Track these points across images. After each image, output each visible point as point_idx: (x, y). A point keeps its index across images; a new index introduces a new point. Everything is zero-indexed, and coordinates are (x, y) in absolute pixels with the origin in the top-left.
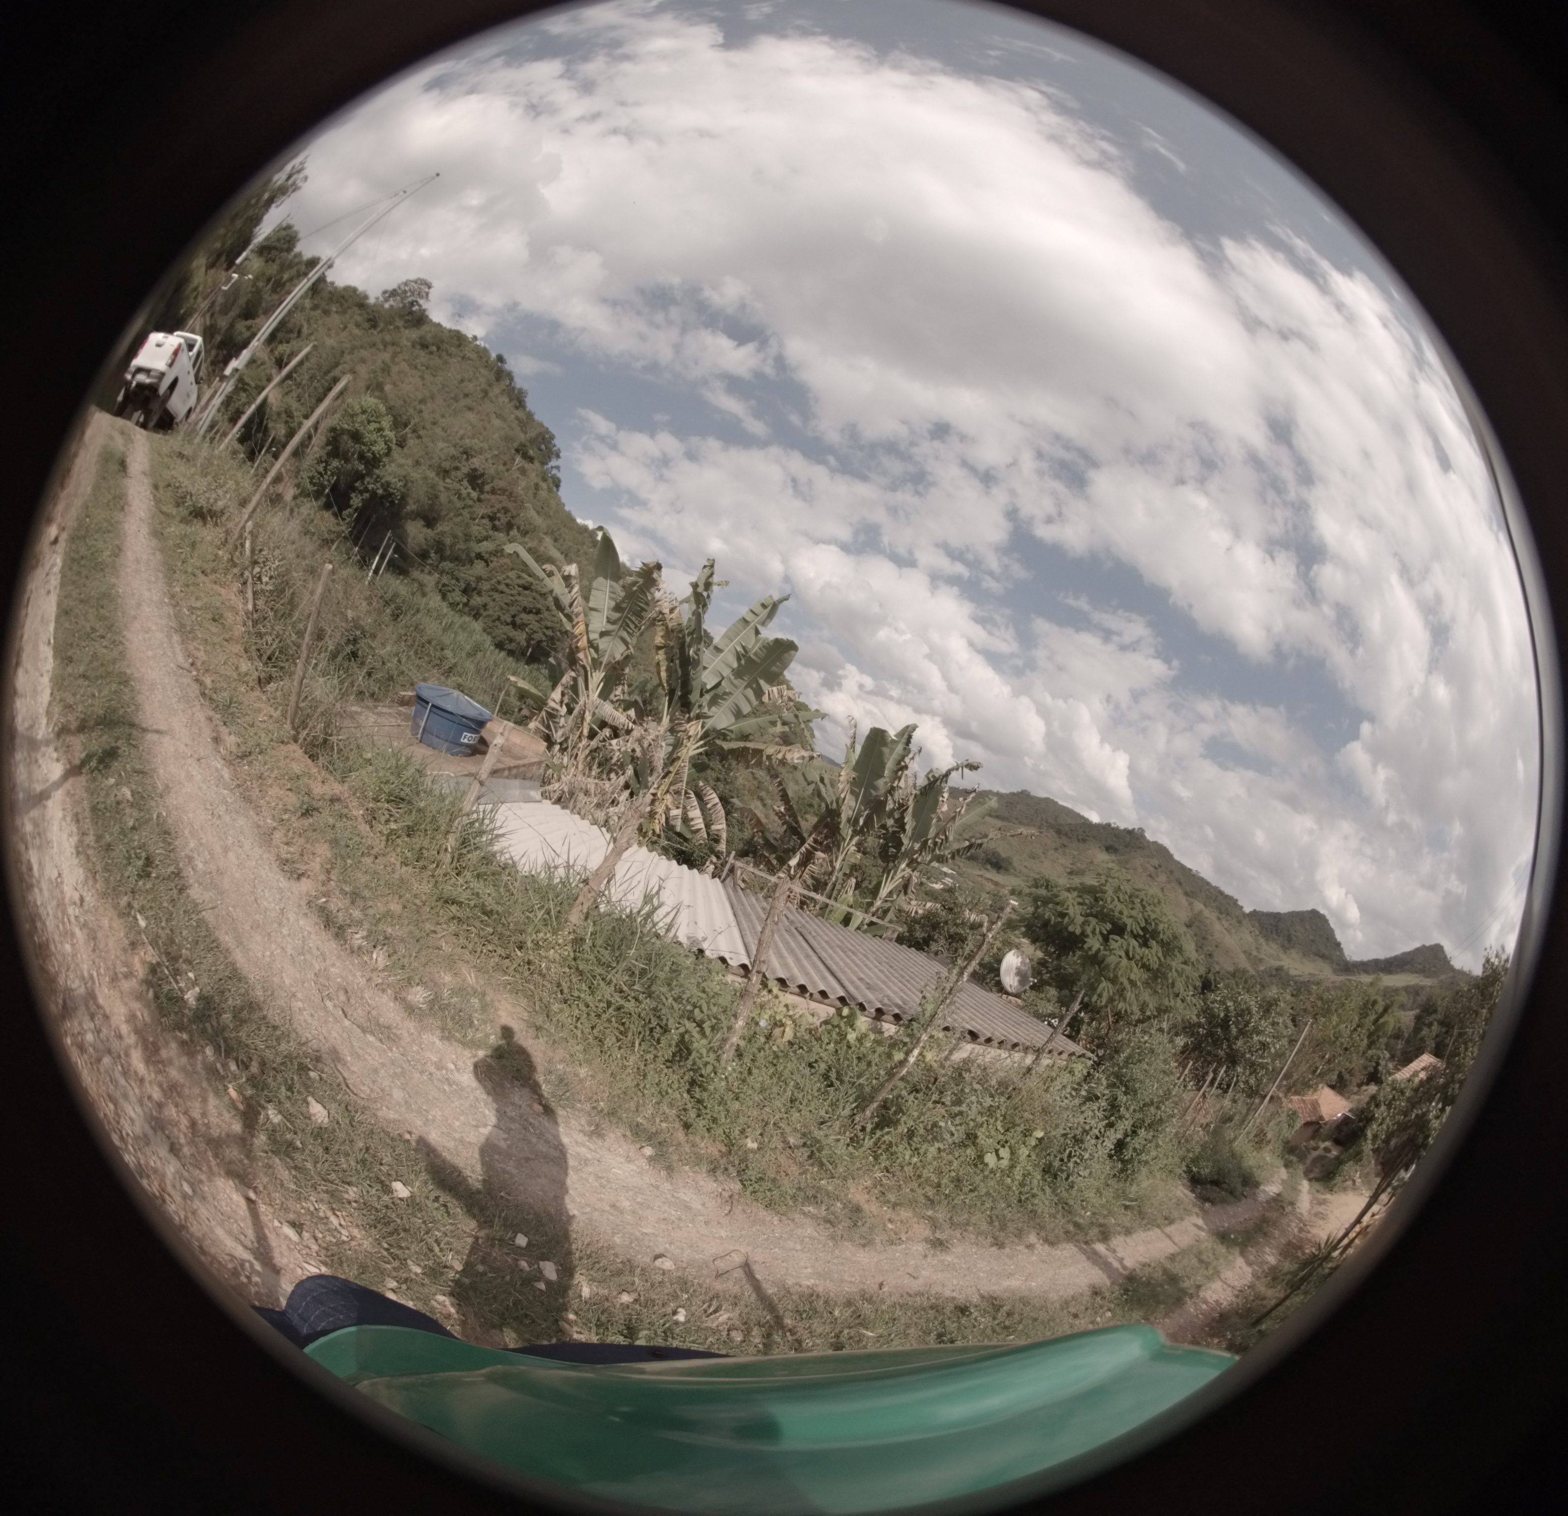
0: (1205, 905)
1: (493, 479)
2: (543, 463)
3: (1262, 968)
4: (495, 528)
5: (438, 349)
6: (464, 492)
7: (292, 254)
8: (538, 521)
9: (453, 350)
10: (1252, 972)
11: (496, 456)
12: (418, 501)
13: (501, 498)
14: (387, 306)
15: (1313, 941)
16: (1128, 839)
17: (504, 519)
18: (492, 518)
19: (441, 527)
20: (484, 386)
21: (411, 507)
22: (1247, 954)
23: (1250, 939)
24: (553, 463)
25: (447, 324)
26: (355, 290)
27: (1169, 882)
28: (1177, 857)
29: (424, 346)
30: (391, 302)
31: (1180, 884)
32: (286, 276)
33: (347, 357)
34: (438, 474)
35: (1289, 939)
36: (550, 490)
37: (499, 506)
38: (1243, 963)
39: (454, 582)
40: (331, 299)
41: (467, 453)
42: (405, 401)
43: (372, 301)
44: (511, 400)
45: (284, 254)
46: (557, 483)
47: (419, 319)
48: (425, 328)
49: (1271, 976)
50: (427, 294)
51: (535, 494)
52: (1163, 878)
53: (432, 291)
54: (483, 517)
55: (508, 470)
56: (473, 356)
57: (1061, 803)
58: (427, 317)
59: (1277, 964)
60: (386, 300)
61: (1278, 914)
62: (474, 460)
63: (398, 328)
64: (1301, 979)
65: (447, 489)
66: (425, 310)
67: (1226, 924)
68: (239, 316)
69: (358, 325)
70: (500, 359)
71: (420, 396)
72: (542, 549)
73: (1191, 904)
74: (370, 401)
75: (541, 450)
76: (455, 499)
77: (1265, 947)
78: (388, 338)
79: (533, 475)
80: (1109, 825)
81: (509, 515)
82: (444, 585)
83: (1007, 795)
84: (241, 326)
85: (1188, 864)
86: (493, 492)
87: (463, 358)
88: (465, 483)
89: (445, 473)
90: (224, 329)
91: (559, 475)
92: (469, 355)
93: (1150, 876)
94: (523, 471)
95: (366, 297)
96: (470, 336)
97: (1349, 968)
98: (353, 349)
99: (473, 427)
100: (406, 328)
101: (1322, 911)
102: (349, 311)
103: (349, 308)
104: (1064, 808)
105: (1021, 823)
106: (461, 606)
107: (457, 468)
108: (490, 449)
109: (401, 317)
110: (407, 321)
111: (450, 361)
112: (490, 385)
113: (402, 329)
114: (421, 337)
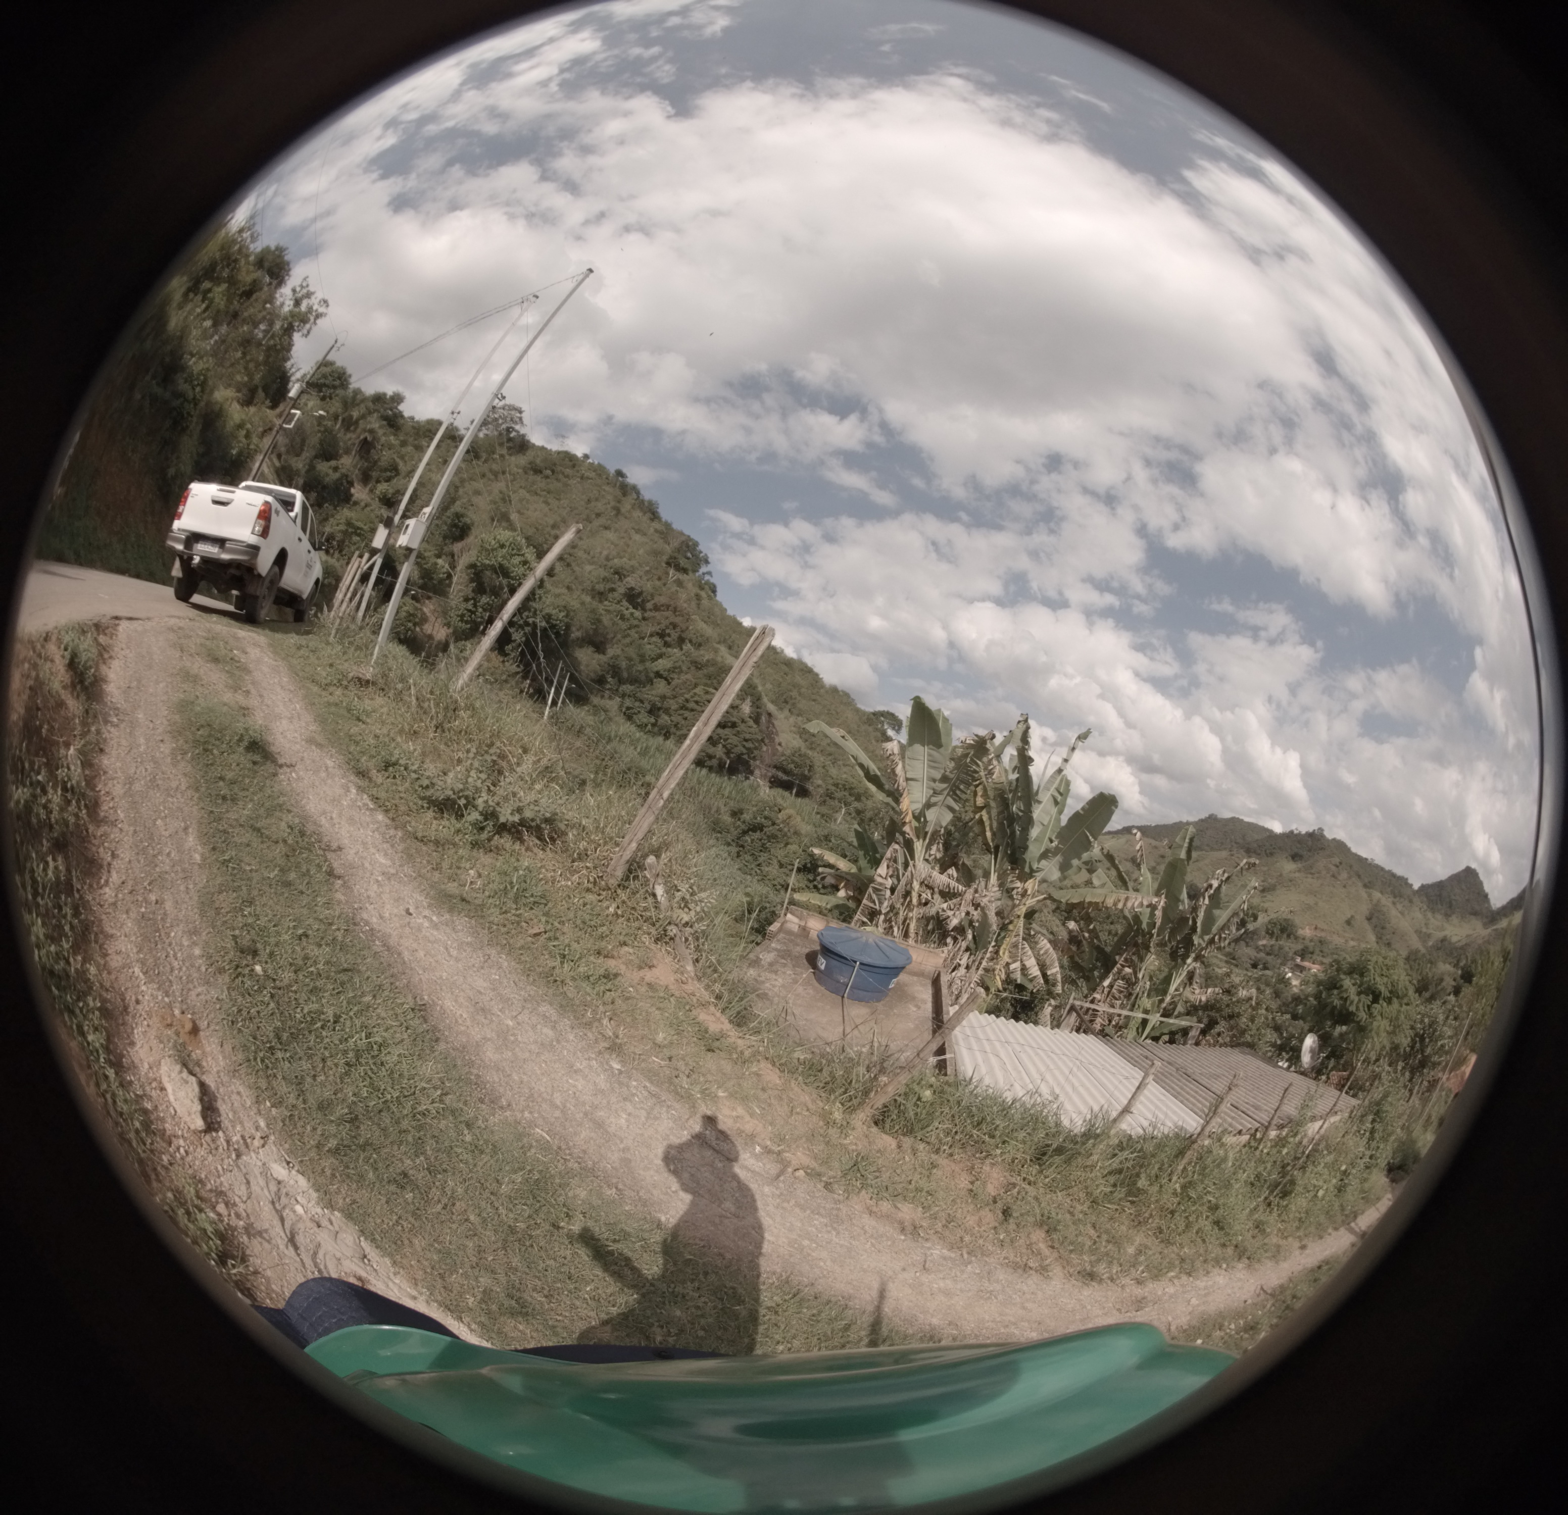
0: (1382, 893)
1: (652, 596)
2: (695, 571)
3: (1430, 944)
4: (667, 645)
5: (553, 471)
6: (626, 612)
7: (350, 391)
8: (708, 631)
9: (568, 471)
10: (1423, 950)
11: (647, 572)
12: (581, 627)
13: (666, 614)
15: (1468, 900)
16: (1310, 843)
17: (674, 635)
18: (662, 635)
19: (611, 652)
20: (613, 503)
21: (576, 634)
22: (1418, 932)
23: (1419, 915)
24: (703, 569)
25: (554, 446)
27: (1350, 878)
28: (1354, 850)
29: (537, 471)
30: (486, 431)
31: (1359, 876)
32: (356, 414)
33: (461, 491)
34: (593, 598)
35: (1450, 906)
36: (710, 598)
37: (667, 622)
38: (1416, 943)
39: (637, 704)
41: (620, 574)
42: (537, 529)
44: (645, 513)
45: (340, 392)
46: (714, 590)
47: (522, 445)
48: (530, 454)
49: (1439, 949)
50: (520, 419)
51: (698, 605)
52: (1344, 875)
53: (523, 415)
54: (651, 635)
55: (665, 585)
56: (592, 475)
57: (1247, 819)
58: (528, 441)
59: (1440, 935)
60: (480, 430)
61: (1441, 882)
62: (629, 579)
63: (502, 456)
64: (1460, 944)
65: (608, 611)
66: (524, 436)
67: (1399, 907)
68: (316, 457)
70: (620, 473)
71: (551, 522)
72: (719, 659)
73: (1370, 895)
74: (505, 535)
75: (688, 558)
76: (617, 619)
77: (1432, 920)
78: (495, 467)
79: (690, 585)
80: (1292, 832)
81: (678, 629)
82: (628, 708)
84: (323, 467)
85: (1364, 855)
86: (656, 608)
87: (582, 478)
88: (625, 603)
89: (600, 596)
90: (303, 472)
91: (712, 580)
92: (586, 474)
93: (1333, 876)
94: (679, 583)
95: (455, 429)
96: (579, 454)
97: (1493, 917)
99: (616, 545)
100: (510, 455)
101: (1473, 866)
104: (1249, 824)
105: (1212, 849)
106: (649, 727)
107: (612, 590)
108: (640, 565)
109: (501, 445)
110: (509, 448)
111: (569, 482)
112: (619, 502)
113: (507, 457)
114: (530, 463)
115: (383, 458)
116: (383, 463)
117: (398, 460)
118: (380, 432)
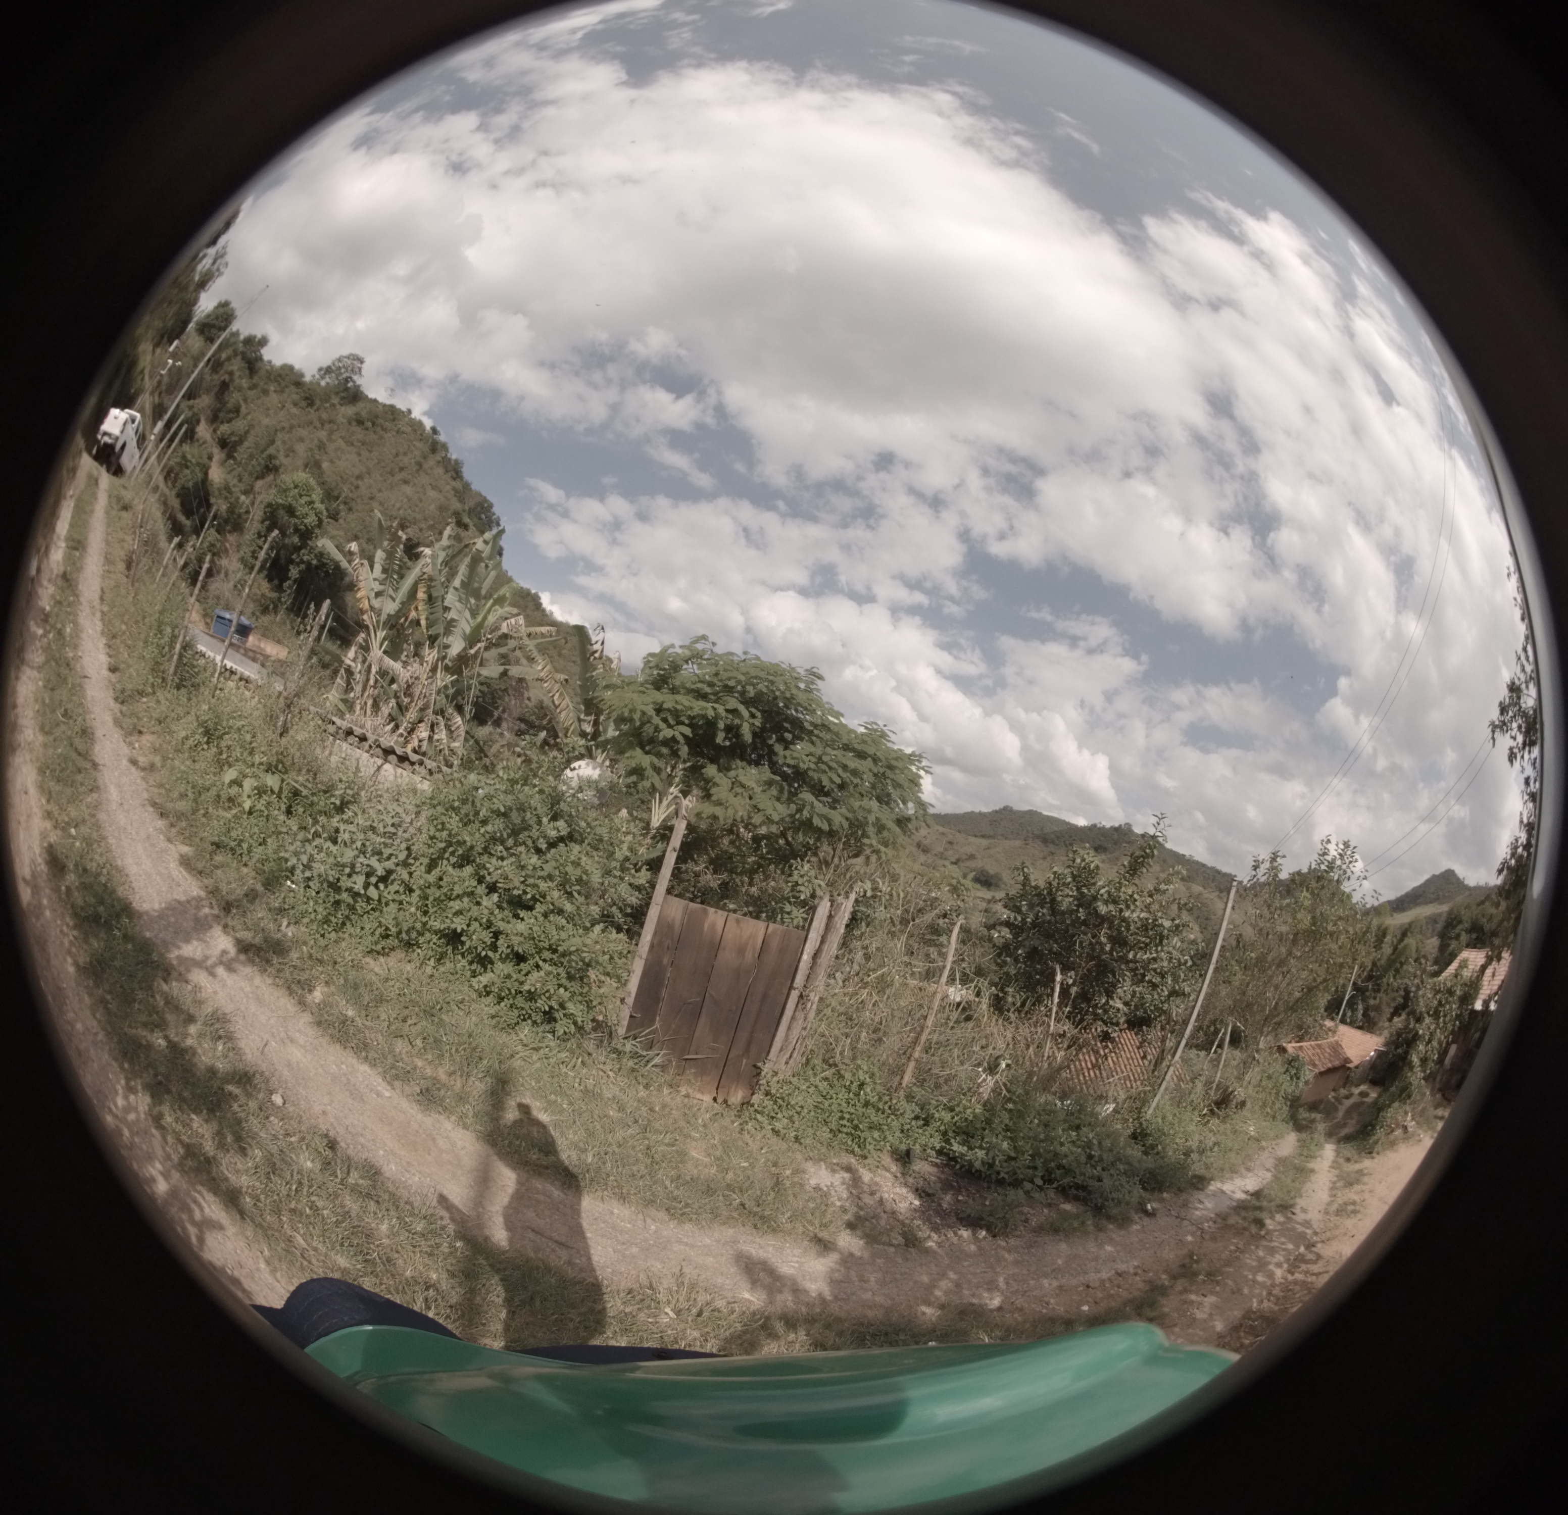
0: (1203, 887)
5: (373, 424)
7: (230, 332)
9: (387, 425)
14: (323, 383)
16: (1116, 837)
20: (419, 459)
25: (384, 400)
26: (291, 368)
29: (360, 422)
30: (327, 379)
32: (224, 356)
40: (268, 378)
42: (342, 478)
43: (308, 378)
44: (448, 472)
45: (222, 333)
46: (500, 553)
47: (354, 396)
48: (360, 405)
50: (360, 369)
53: (364, 366)
56: (408, 429)
57: (1045, 813)
58: (362, 393)
60: (322, 378)
63: (334, 405)
66: (359, 386)
69: (295, 405)
70: (435, 431)
71: (356, 472)
73: (1189, 888)
75: (480, 519)
78: (324, 416)
80: (1095, 826)
83: (990, 813)
87: (398, 432)
91: (502, 544)
92: (404, 429)
95: (302, 375)
96: (404, 409)
98: (292, 427)
99: (409, 499)
100: (341, 405)
102: (287, 390)
103: (287, 386)
104: (1048, 817)
105: (1006, 838)
109: (337, 393)
110: (343, 398)
111: (386, 436)
112: (425, 458)
113: (338, 407)
114: (356, 414)
115: (232, 400)
116: (230, 406)
117: (241, 402)
118: (237, 374)
